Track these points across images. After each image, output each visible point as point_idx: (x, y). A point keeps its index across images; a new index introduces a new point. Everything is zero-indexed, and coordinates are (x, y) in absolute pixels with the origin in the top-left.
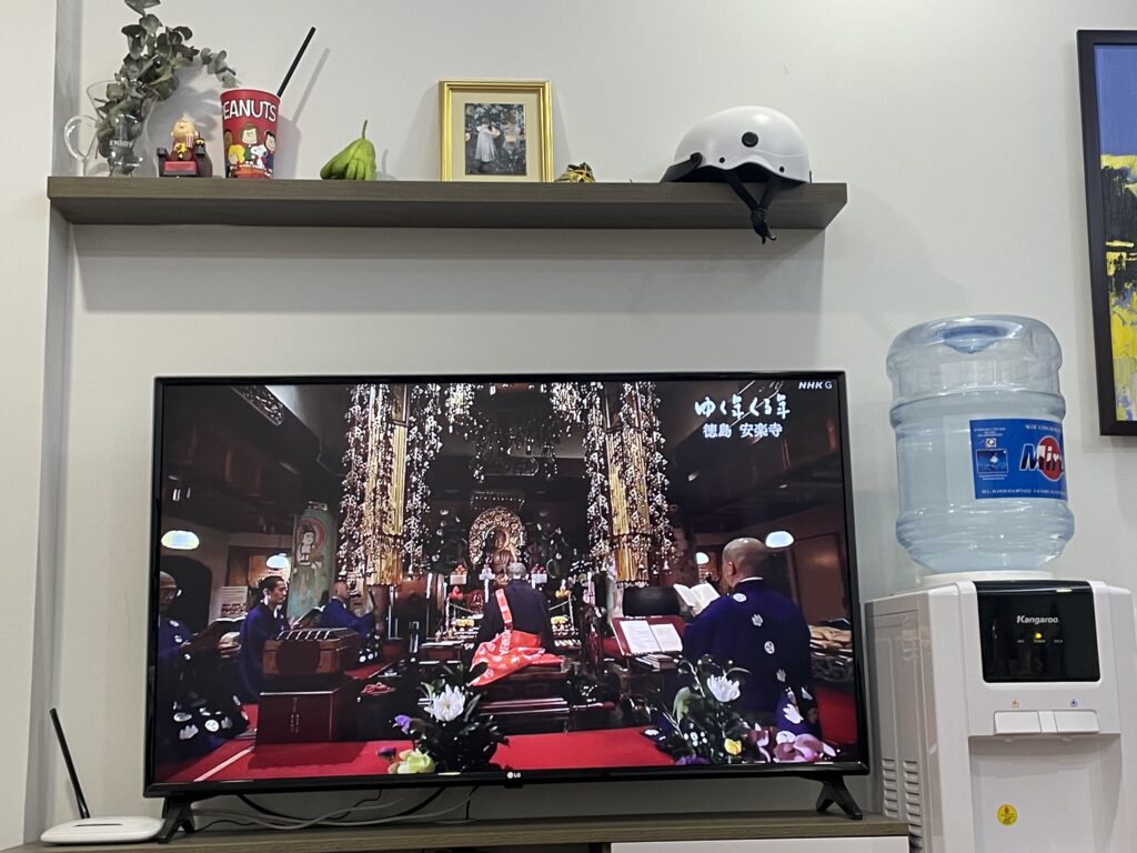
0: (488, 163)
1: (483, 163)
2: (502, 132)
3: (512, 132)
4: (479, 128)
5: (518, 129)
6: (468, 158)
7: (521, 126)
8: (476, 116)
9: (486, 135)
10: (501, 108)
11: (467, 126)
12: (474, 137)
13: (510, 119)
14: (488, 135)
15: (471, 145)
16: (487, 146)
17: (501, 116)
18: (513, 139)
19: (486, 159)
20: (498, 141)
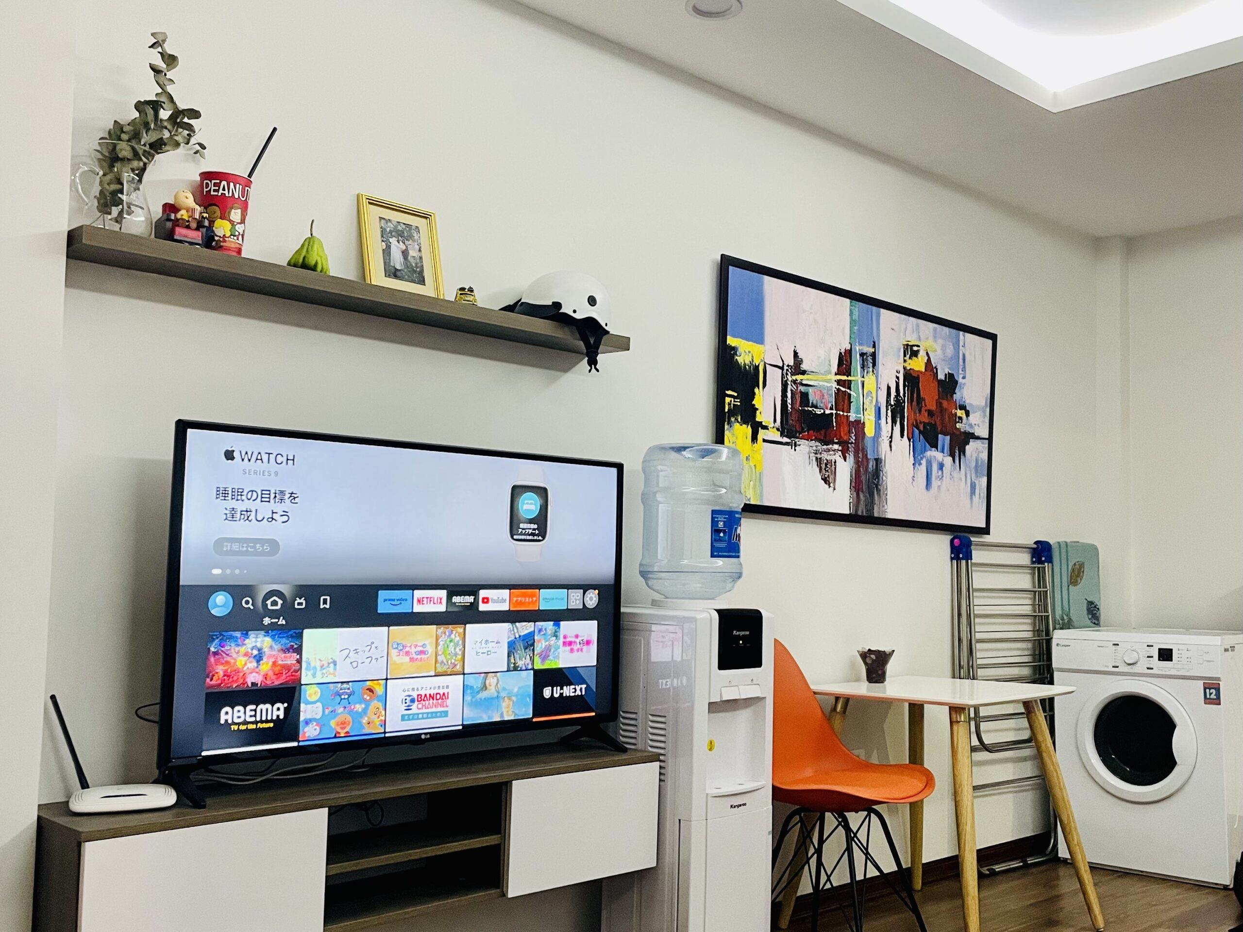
0: (400, 270)
1: (396, 270)
2: (407, 247)
3: (414, 249)
4: (391, 240)
5: (417, 247)
6: (385, 263)
7: (419, 245)
8: (388, 230)
9: (397, 248)
10: (404, 226)
11: (382, 236)
12: (388, 247)
13: (410, 237)
14: (397, 246)
15: (387, 252)
16: (398, 257)
17: (404, 234)
18: (415, 255)
19: (398, 267)
20: (405, 253)
